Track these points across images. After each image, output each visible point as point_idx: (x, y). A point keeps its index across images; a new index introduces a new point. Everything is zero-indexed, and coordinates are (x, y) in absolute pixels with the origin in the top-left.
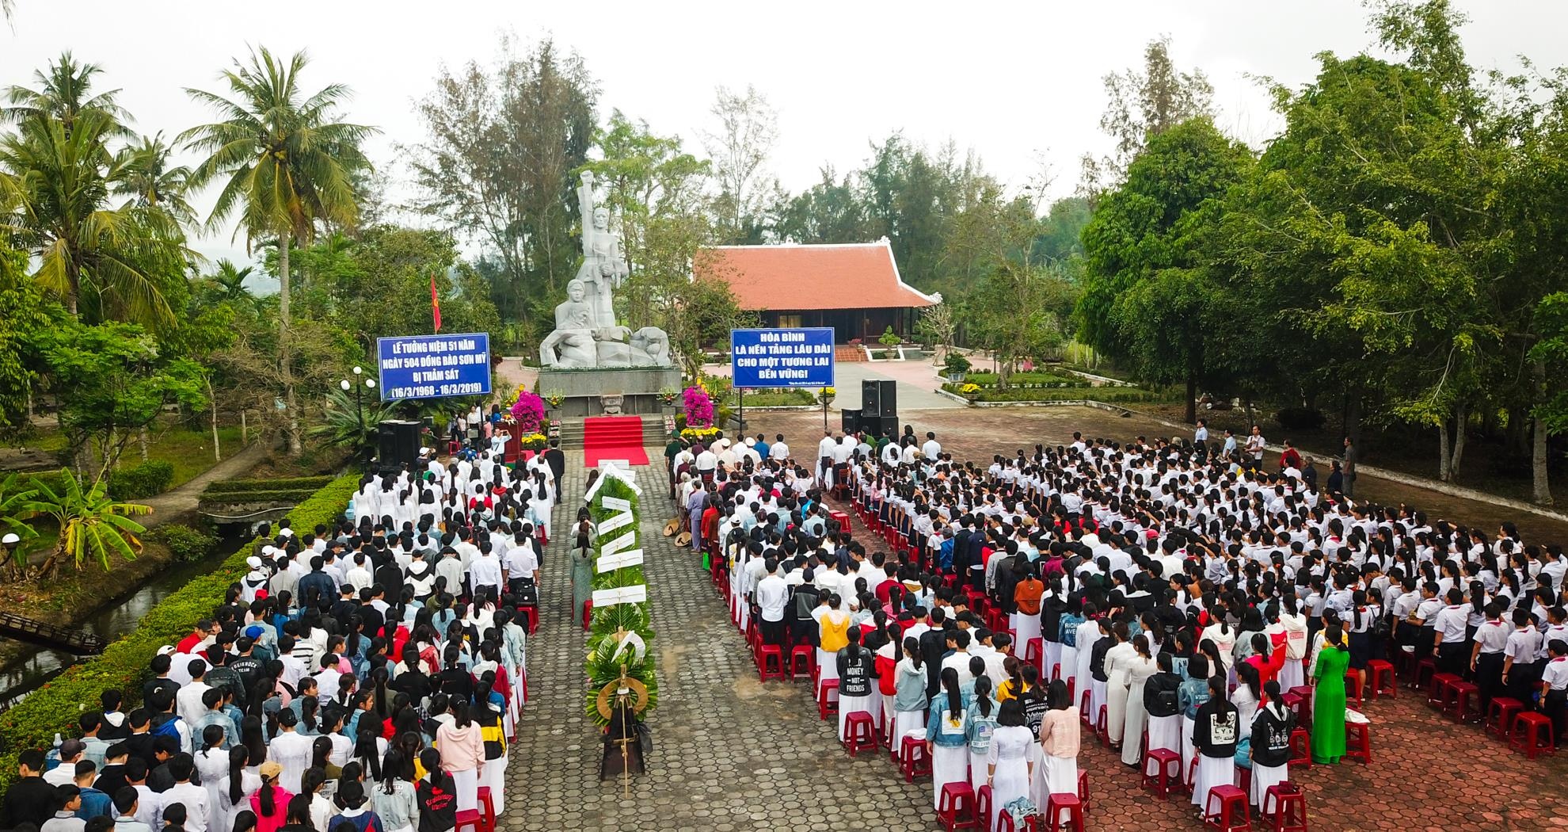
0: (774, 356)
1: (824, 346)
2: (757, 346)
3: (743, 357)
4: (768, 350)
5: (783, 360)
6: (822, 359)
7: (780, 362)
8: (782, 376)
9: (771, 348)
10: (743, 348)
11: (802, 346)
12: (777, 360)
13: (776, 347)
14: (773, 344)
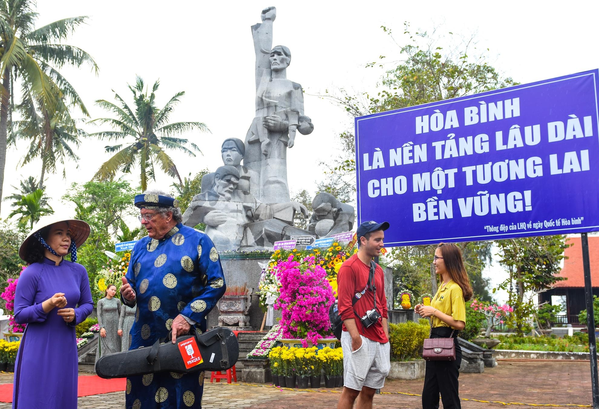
0: (446, 164)
1: (574, 122)
2: (407, 147)
3: (379, 174)
4: (431, 151)
5: (468, 170)
6: (570, 156)
7: (460, 177)
8: (466, 212)
9: (438, 145)
10: (378, 155)
11: (514, 132)
12: (452, 172)
13: (450, 143)
14: (443, 135)
